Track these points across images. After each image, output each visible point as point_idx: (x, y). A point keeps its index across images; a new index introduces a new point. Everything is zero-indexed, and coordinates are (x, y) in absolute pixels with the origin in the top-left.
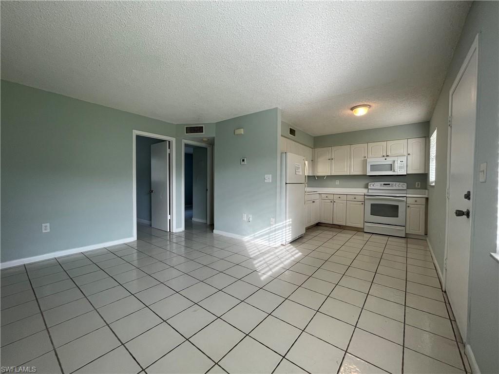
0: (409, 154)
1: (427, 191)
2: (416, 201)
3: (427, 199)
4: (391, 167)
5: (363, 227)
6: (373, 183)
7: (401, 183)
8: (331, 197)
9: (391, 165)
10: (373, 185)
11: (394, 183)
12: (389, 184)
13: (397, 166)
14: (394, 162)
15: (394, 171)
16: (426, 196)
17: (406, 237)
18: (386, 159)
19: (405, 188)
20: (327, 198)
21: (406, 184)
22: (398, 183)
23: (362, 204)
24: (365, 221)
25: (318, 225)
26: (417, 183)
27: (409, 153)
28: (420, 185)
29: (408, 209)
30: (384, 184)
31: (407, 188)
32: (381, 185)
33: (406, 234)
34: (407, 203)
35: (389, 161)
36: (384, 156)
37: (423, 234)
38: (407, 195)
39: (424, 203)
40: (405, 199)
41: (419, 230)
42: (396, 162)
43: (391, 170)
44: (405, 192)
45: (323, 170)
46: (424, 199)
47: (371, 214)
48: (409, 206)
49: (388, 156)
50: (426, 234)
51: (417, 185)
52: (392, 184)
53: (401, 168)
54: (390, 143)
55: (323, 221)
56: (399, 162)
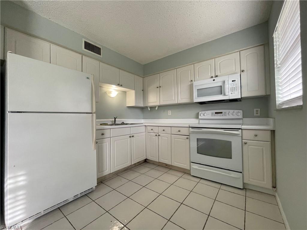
0: (243, 71)
1: (271, 120)
2: (256, 136)
3: (273, 132)
4: (221, 90)
5: (188, 168)
6: (204, 112)
7: (236, 111)
8: (156, 130)
9: (221, 86)
10: (204, 115)
11: (227, 111)
12: (222, 113)
13: (228, 87)
14: (224, 82)
15: (225, 95)
16: (271, 127)
17: (245, 188)
18: (214, 80)
19: (241, 117)
20: (152, 131)
21: (241, 111)
22: (231, 111)
23: (187, 138)
24: (191, 161)
25: (146, 161)
26: (255, 110)
27: (242, 69)
28: (259, 112)
29: (245, 147)
30: (216, 113)
31: (243, 118)
32: (212, 113)
33: (244, 184)
34: (244, 138)
35: (218, 82)
36: (212, 77)
37: (270, 186)
38: (244, 127)
39: (269, 139)
40: (239, 132)
41: (264, 180)
42: (226, 83)
43: (222, 94)
44: (241, 122)
45: (153, 100)
46: (269, 133)
47: (198, 153)
48: (246, 143)
49: (217, 76)
50: (274, 187)
51: (255, 112)
52: (225, 113)
53: (233, 89)
54: (219, 60)
55: (149, 158)
56: (230, 82)
